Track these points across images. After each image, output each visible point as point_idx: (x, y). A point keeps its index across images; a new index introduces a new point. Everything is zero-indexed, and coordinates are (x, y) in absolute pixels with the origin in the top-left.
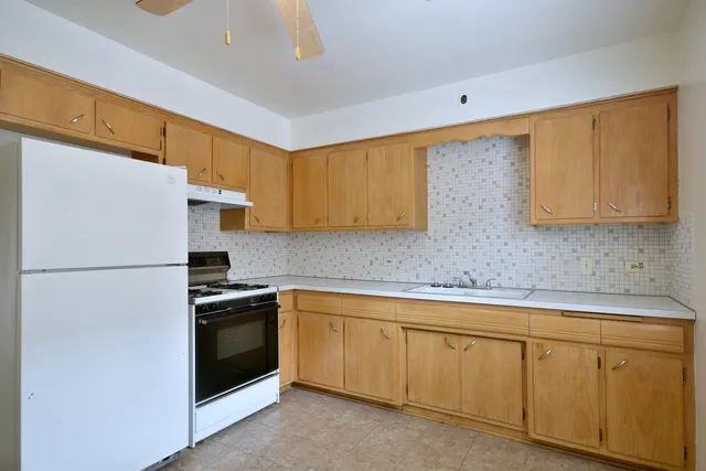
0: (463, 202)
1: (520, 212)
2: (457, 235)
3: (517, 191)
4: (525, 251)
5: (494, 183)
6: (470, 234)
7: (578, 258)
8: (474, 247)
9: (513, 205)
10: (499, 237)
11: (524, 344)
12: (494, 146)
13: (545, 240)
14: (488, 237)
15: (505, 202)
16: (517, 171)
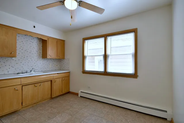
0: (25, 51)
1: (39, 55)
2: (23, 59)
3: (39, 50)
4: (40, 63)
5: (34, 47)
6: (27, 59)
7: (49, 64)
8: (28, 63)
9: (38, 53)
10: (35, 60)
11: (51, 81)
12: (34, 39)
13: (44, 61)
14: (32, 60)
15: (36, 52)
16: (39, 46)
